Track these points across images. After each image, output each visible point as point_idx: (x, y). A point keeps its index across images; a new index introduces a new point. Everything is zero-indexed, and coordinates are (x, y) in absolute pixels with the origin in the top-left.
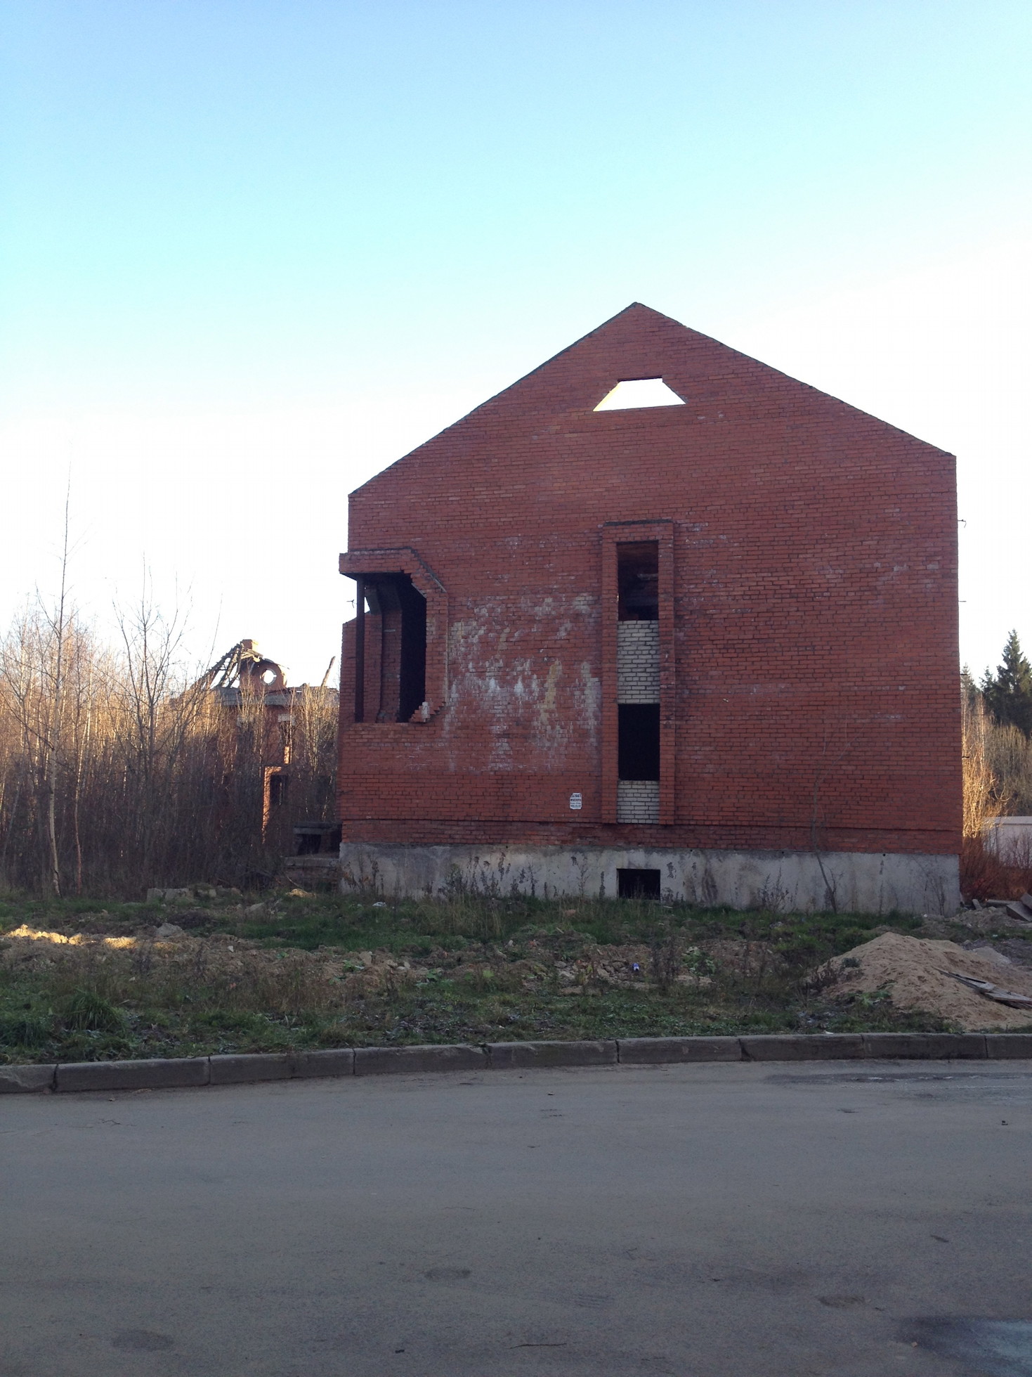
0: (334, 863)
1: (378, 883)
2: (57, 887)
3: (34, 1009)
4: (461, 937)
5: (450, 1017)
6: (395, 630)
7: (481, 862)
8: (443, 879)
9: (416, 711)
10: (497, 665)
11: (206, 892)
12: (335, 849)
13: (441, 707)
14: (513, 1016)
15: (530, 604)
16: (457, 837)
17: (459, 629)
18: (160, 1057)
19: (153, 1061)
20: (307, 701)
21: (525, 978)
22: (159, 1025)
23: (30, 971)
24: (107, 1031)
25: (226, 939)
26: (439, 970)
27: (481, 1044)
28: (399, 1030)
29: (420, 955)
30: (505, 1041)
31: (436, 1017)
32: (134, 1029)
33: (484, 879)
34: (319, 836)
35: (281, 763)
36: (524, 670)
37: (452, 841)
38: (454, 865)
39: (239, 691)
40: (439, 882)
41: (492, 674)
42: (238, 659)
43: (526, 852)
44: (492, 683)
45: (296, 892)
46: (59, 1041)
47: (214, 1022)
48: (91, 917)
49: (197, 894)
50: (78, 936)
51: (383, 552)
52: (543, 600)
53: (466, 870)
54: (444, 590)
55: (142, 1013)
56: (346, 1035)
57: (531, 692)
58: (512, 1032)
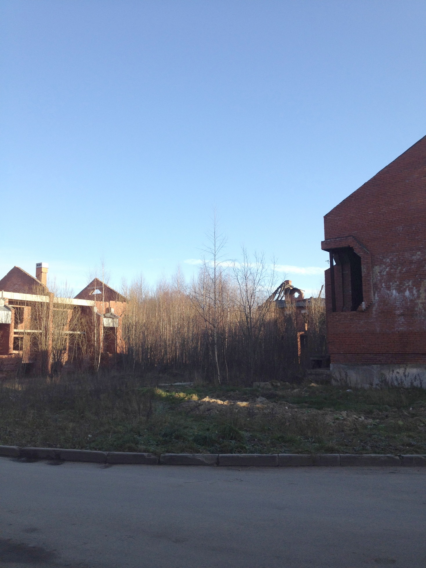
0: (328, 372)
1: (348, 382)
2: (220, 381)
3: (211, 431)
4: (387, 406)
5: (383, 442)
6: (348, 272)
7: (395, 372)
8: (378, 380)
9: (360, 306)
10: (396, 284)
11: (276, 384)
12: (328, 366)
13: (370, 304)
14: (413, 443)
15: (410, 256)
16: (383, 361)
17: (377, 269)
18: (258, 453)
19: (255, 455)
20: (313, 304)
21: (419, 425)
22: (258, 439)
23: (210, 415)
24: (238, 441)
25: (285, 404)
26: (378, 420)
27: (399, 455)
28: (360, 447)
29: (368, 413)
30: (410, 454)
31: (377, 442)
32: (249, 441)
33: (397, 380)
34: (321, 361)
35: (304, 330)
36: (409, 285)
37: (380, 363)
38: (382, 373)
39: (285, 301)
40: (376, 381)
41: (394, 288)
42: (284, 288)
43: (416, 367)
44: (394, 292)
45: (313, 384)
46: (220, 445)
47: (280, 439)
48: (232, 393)
49: (272, 385)
50: (227, 401)
51: (340, 239)
52: (416, 253)
53: (388, 376)
54: (369, 253)
55: (251, 434)
56: (336, 448)
57: (413, 295)
58: (413, 450)
